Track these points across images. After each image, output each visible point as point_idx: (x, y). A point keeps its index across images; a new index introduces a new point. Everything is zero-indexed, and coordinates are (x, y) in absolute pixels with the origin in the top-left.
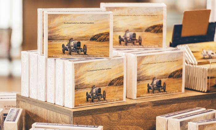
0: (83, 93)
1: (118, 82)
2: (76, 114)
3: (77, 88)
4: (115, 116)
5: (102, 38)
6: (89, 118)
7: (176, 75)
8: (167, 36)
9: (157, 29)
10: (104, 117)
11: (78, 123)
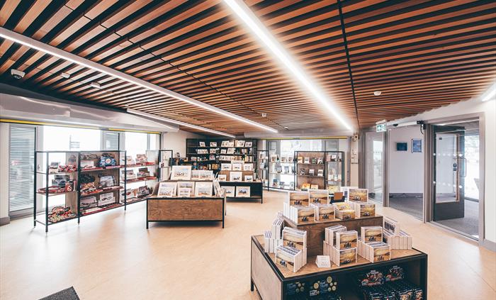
0: (301, 219)
1: (312, 216)
2: (298, 226)
3: (299, 217)
4: (311, 227)
5: (306, 200)
6: (302, 227)
7: (332, 213)
8: (329, 200)
9: (325, 198)
10: (308, 227)
11: (299, 229)
